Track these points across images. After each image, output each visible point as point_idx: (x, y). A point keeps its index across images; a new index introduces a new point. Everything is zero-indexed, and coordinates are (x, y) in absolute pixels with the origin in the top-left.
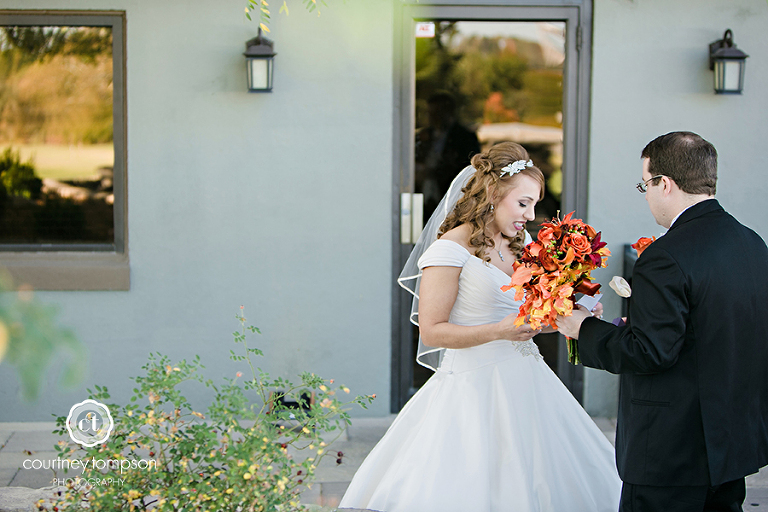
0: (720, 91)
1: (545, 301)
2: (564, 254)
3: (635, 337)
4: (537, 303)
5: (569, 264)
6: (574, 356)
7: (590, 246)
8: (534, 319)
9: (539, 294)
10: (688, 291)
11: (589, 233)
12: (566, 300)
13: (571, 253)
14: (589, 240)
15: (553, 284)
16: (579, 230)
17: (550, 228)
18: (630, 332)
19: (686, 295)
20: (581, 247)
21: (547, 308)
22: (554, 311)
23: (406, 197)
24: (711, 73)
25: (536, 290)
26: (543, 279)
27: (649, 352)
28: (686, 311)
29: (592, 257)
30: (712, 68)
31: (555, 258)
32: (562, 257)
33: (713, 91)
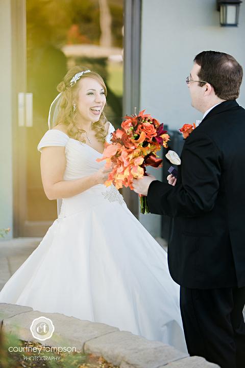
0: (224, 25)
1: (125, 168)
2: (139, 136)
3: (186, 192)
4: (120, 169)
5: (141, 143)
6: (144, 208)
7: (156, 131)
8: (118, 181)
9: (121, 163)
10: (221, 160)
11: (155, 123)
12: (139, 167)
13: (143, 136)
14: (155, 127)
15: (131, 156)
16: (149, 121)
17: (130, 120)
18: (183, 189)
19: (219, 163)
20: (149, 131)
21: (127, 173)
22: (131, 175)
23: (21, 96)
24: (218, 13)
25: (119, 161)
26: (124, 153)
27: (196, 201)
28: (220, 174)
29: (157, 139)
30: (219, 10)
31: (132, 139)
32: (137, 138)
33: (219, 25)
